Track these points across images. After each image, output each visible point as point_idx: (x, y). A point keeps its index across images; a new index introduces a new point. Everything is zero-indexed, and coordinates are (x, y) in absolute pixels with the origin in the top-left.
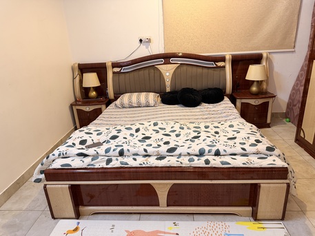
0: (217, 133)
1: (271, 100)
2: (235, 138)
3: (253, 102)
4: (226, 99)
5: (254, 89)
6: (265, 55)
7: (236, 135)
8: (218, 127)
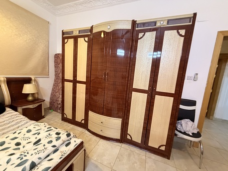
0: (18, 144)
1: (42, 103)
2: (40, 140)
3: (31, 106)
4: (8, 109)
5: (30, 98)
6: (33, 78)
7: (39, 137)
8: (16, 138)
